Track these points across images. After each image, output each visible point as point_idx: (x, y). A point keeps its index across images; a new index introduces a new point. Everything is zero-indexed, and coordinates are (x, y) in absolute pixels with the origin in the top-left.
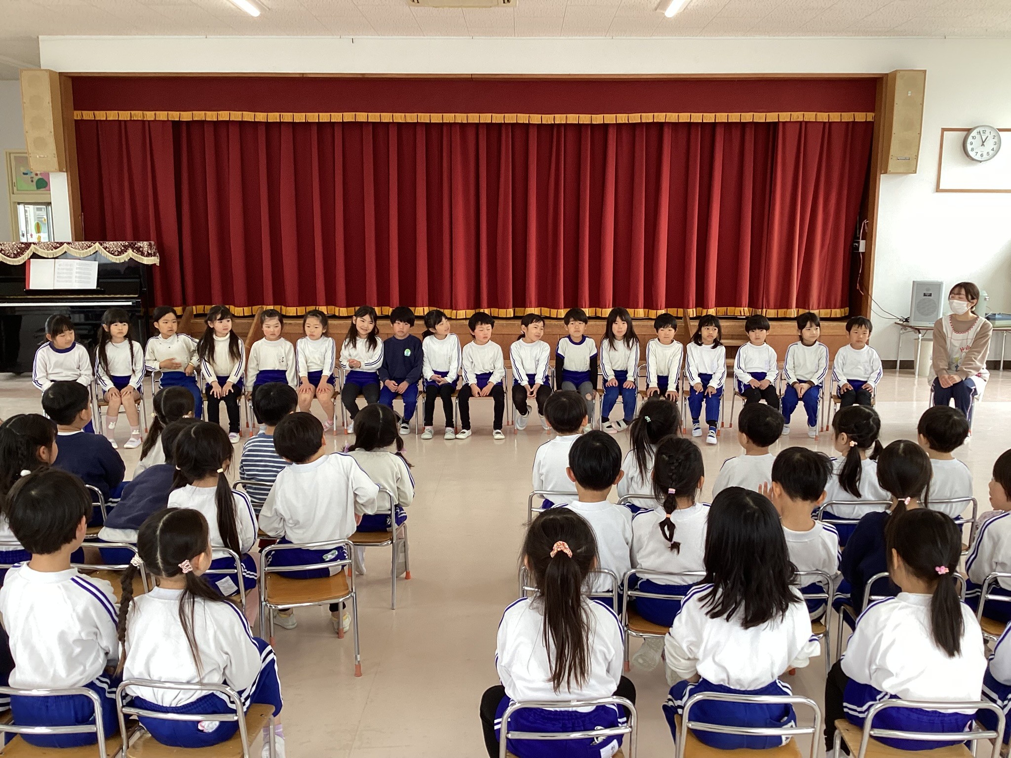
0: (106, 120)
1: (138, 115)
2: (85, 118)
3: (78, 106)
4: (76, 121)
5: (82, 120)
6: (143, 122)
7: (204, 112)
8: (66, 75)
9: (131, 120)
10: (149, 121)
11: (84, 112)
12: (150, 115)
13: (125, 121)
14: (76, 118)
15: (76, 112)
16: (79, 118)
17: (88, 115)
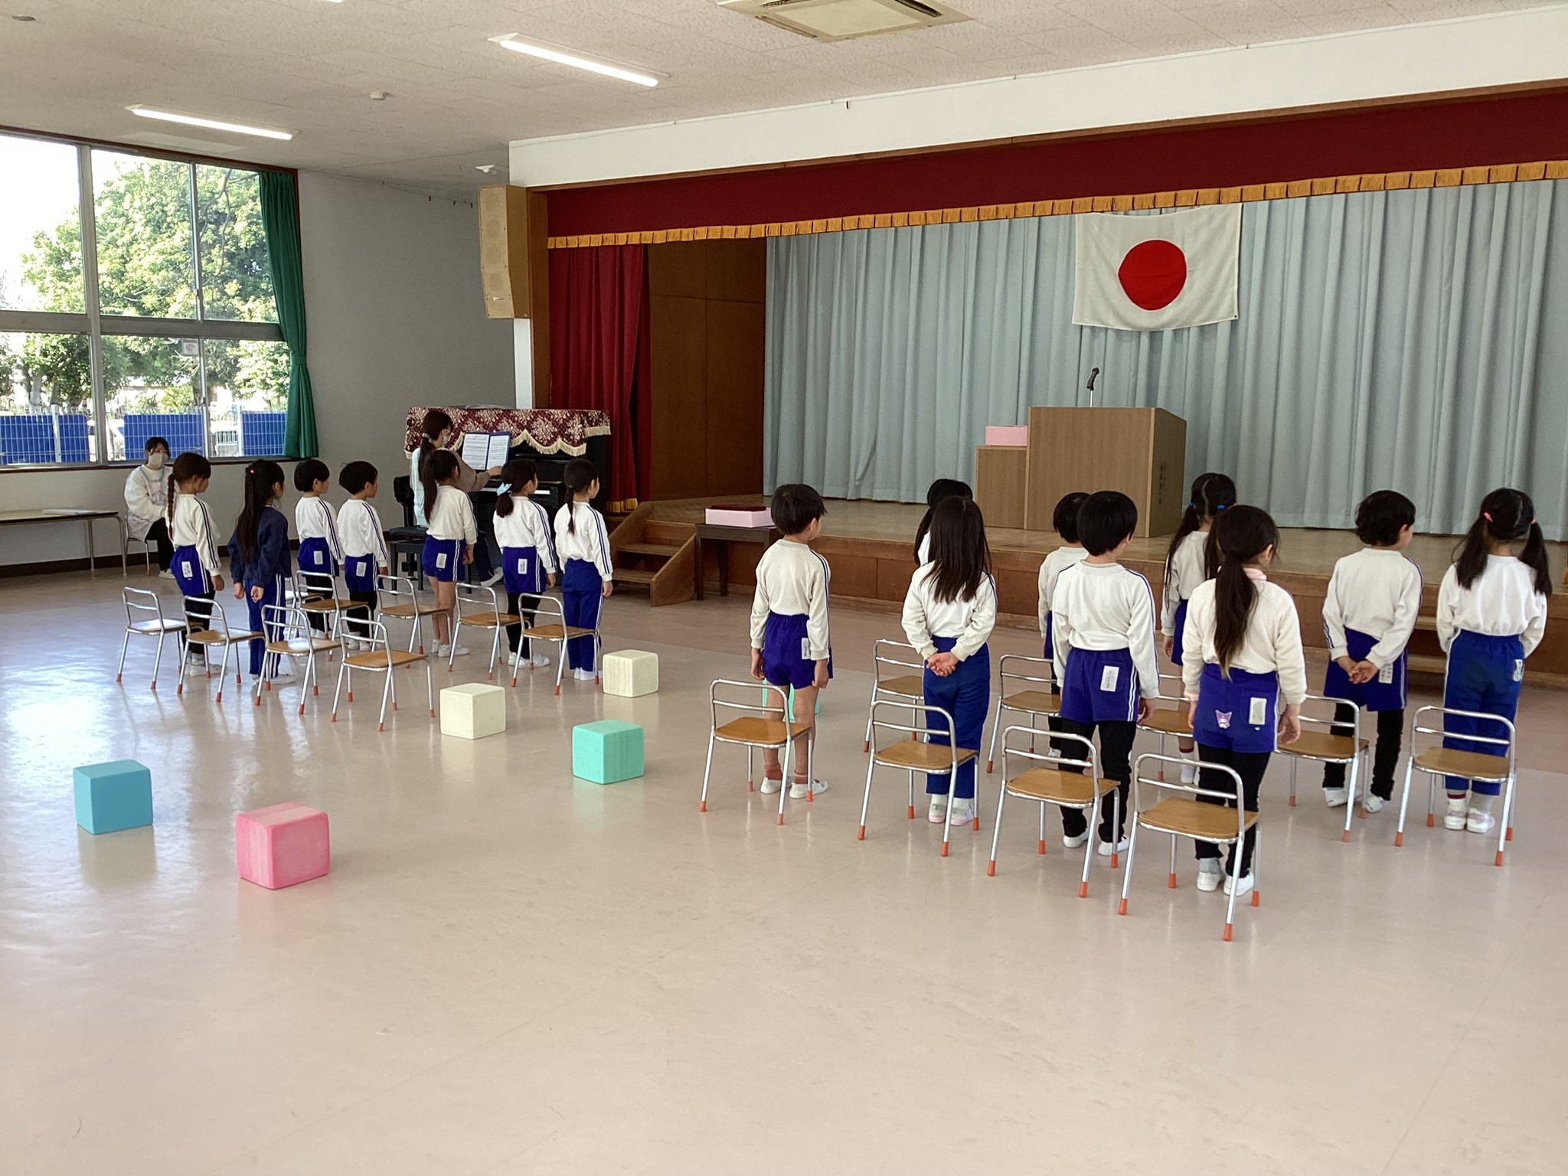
0: (578, 248)
1: (610, 239)
2: (559, 246)
3: (554, 233)
4: (550, 250)
5: (555, 249)
6: (614, 247)
7: (679, 230)
8: (534, 190)
9: (602, 246)
10: (621, 246)
11: (559, 239)
12: (622, 239)
13: (597, 248)
14: (549, 247)
15: (551, 240)
16: (553, 247)
17: (560, 242)
